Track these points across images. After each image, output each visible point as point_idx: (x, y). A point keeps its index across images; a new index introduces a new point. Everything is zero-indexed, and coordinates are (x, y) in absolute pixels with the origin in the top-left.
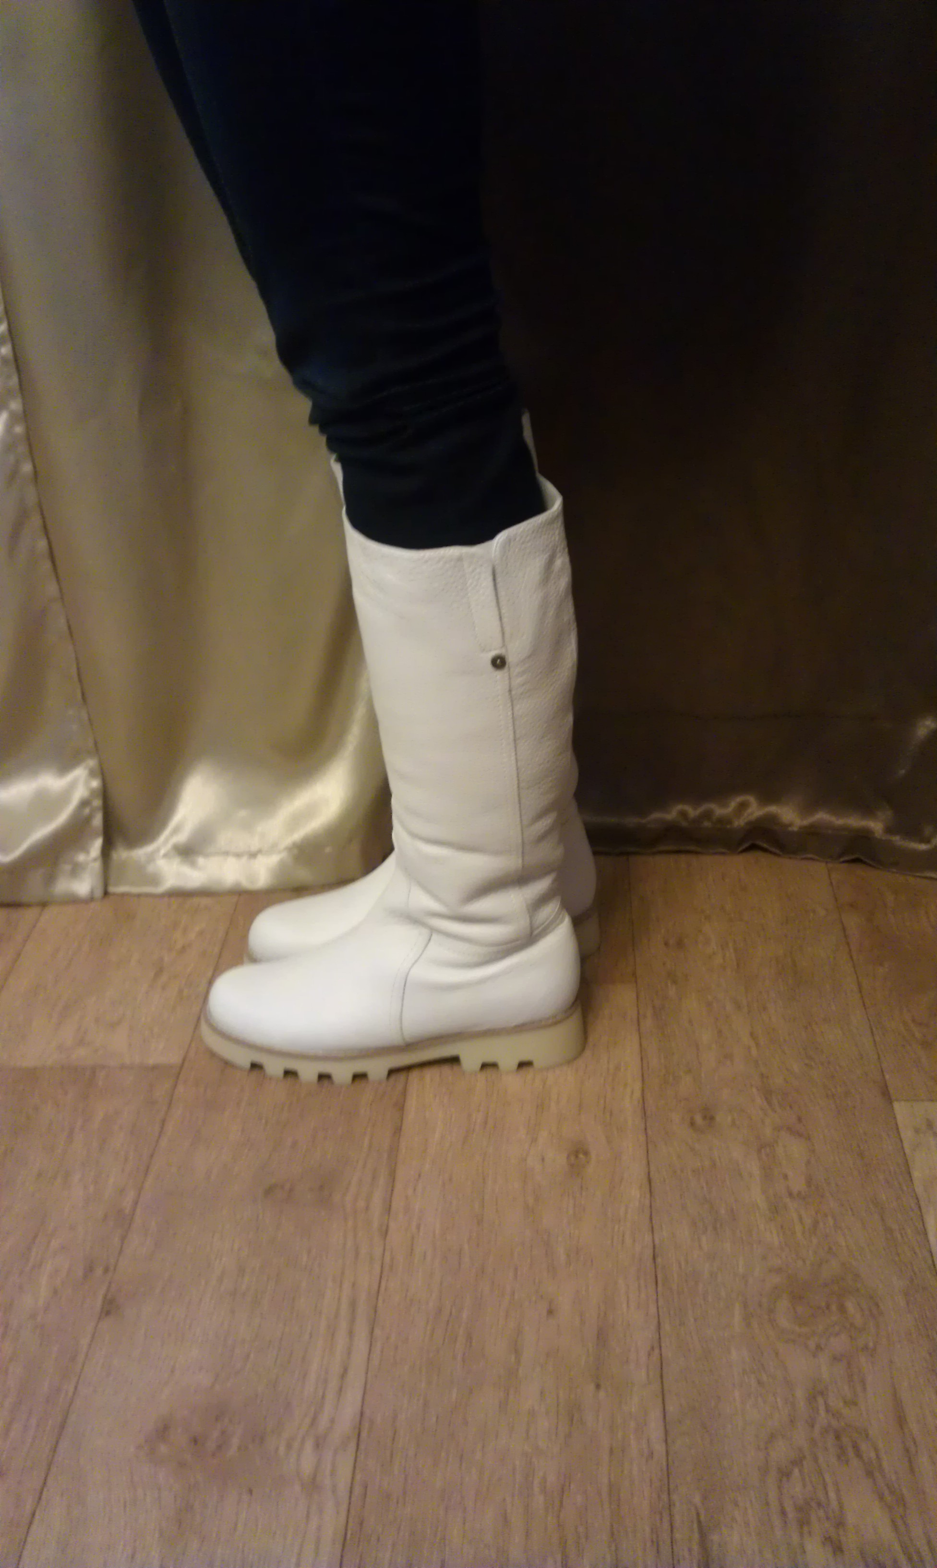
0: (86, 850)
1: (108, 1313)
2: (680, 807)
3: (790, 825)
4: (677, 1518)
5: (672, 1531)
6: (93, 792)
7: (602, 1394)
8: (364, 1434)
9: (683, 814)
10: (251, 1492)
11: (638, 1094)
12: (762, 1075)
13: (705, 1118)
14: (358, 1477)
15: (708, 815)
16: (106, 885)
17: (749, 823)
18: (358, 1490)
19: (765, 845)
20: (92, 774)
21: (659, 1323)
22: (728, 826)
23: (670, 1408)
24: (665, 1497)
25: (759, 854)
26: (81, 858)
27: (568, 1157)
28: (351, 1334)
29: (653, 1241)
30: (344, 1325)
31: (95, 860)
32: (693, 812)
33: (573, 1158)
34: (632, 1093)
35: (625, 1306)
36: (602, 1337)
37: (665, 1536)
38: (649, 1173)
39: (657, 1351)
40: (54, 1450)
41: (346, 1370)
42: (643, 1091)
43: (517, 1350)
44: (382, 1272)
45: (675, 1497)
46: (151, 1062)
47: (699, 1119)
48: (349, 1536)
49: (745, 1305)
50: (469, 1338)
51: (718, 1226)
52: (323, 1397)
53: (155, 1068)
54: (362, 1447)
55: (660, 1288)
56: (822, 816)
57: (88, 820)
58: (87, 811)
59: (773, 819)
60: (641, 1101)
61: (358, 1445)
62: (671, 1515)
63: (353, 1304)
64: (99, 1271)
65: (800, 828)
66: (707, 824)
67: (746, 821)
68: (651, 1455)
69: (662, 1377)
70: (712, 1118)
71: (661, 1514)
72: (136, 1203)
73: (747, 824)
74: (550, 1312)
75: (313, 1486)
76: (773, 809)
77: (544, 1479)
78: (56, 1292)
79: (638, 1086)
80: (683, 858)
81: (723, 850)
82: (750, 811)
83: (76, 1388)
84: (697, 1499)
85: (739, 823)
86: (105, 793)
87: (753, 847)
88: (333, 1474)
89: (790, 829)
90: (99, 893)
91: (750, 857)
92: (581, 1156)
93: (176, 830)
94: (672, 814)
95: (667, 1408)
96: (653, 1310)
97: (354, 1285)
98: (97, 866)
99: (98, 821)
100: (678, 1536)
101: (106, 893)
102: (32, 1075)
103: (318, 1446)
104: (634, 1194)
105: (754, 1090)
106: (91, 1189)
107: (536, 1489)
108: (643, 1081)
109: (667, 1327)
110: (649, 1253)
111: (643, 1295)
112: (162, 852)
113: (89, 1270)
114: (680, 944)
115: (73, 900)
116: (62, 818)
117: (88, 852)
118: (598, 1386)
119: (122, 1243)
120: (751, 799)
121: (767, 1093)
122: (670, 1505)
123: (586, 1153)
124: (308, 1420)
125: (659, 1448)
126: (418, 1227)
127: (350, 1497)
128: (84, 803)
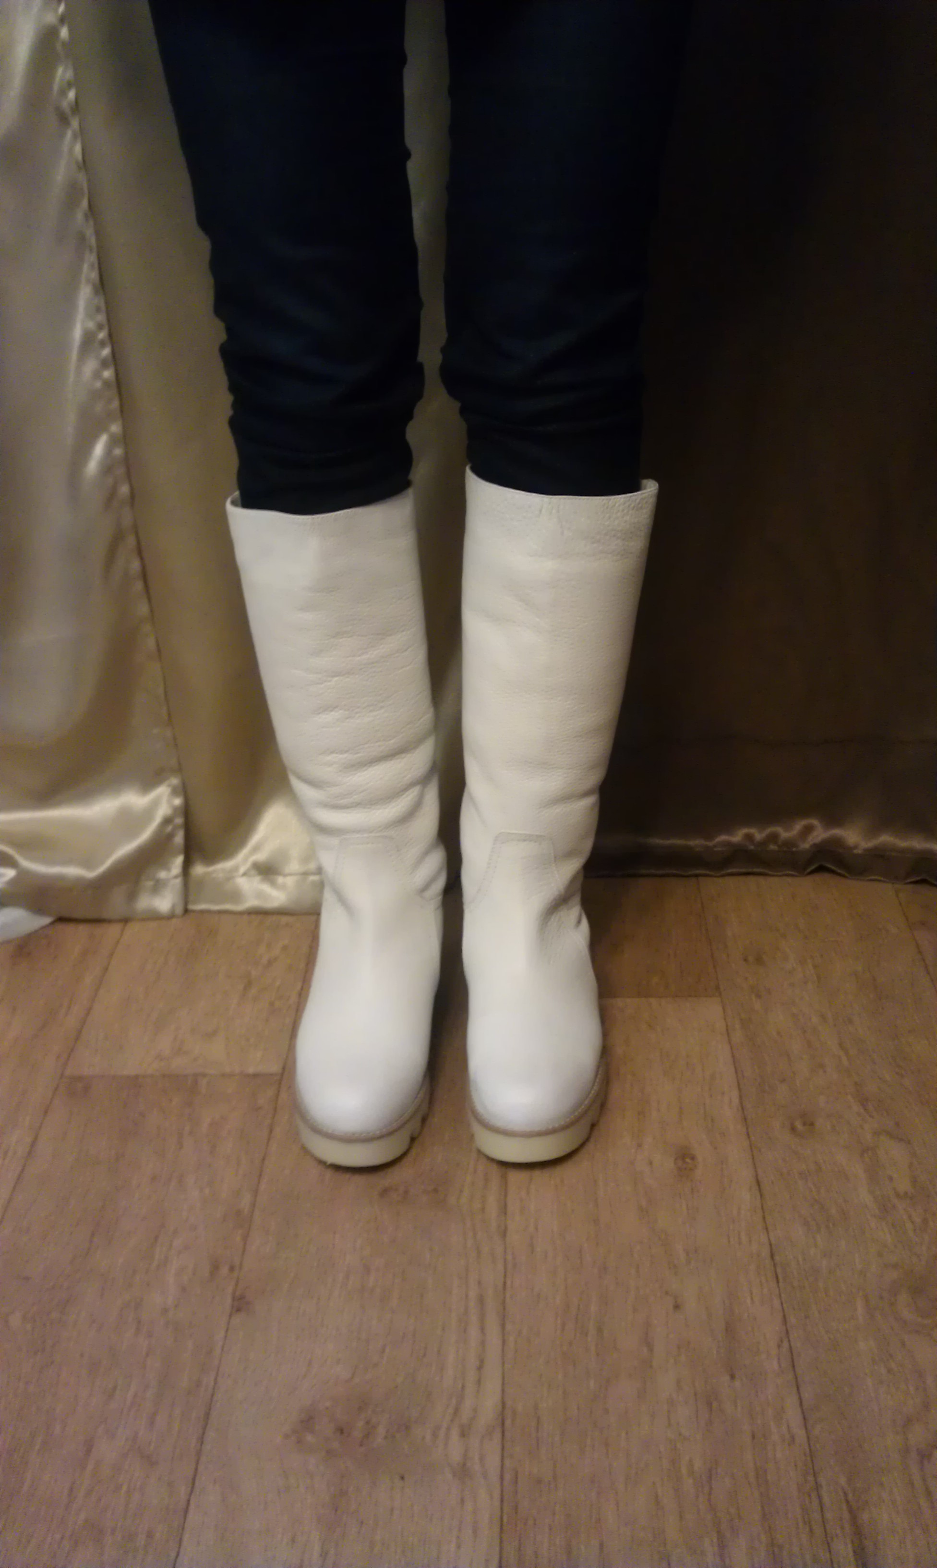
0: (166, 867)
1: (239, 1310)
2: (745, 831)
3: (856, 847)
4: (826, 1499)
5: (822, 1511)
6: (175, 809)
7: (737, 1383)
8: (508, 1422)
9: (749, 837)
10: (402, 1478)
11: (736, 1101)
12: (856, 1084)
13: (804, 1124)
14: (507, 1463)
15: (774, 837)
16: (186, 903)
17: (815, 845)
18: (508, 1477)
19: (833, 868)
20: (175, 792)
21: (784, 1317)
22: (794, 849)
23: (806, 1396)
24: (811, 1478)
25: (826, 876)
26: (162, 875)
27: (675, 1163)
28: (482, 1329)
29: (769, 1239)
30: (474, 1318)
31: (176, 877)
32: (759, 835)
33: (680, 1163)
34: (731, 1102)
35: (749, 1301)
36: (729, 1329)
37: (816, 1516)
38: (757, 1175)
39: (785, 1344)
40: (201, 1440)
41: (482, 1361)
42: (741, 1097)
43: (648, 1342)
44: (505, 1272)
45: (822, 1480)
46: (251, 1070)
47: (799, 1125)
48: (505, 1520)
49: (867, 1299)
50: (600, 1330)
51: (831, 1226)
52: (463, 1387)
53: (255, 1076)
54: (507, 1434)
55: (781, 1284)
56: (886, 839)
57: (170, 836)
58: (169, 828)
59: (837, 842)
60: (740, 1108)
61: (503, 1432)
62: (820, 1498)
63: (481, 1300)
64: (224, 1270)
65: (865, 850)
66: (773, 847)
67: (811, 843)
68: (793, 1438)
69: (794, 1366)
70: (812, 1124)
71: (810, 1496)
72: (253, 1205)
73: (811, 846)
74: (677, 1307)
75: (463, 1472)
76: (837, 832)
77: (691, 1462)
78: (184, 1289)
79: (735, 1094)
80: (752, 879)
81: (793, 873)
82: (815, 834)
83: (216, 1379)
84: (843, 1481)
85: (806, 845)
86: (187, 811)
87: (821, 869)
88: (482, 1459)
89: (855, 851)
90: (179, 910)
91: (818, 878)
92: (688, 1160)
93: (256, 849)
94: (737, 837)
95: (802, 1395)
96: (776, 1303)
97: (479, 1283)
98: (178, 881)
99: (179, 839)
100: (829, 1515)
101: (186, 911)
102: (135, 1083)
103: (463, 1434)
104: (745, 1196)
105: (849, 1097)
106: (207, 1191)
107: (684, 1471)
108: (740, 1090)
109: (792, 1320)
110: (765, 1252)
111: (765, 1291)
112: (242, 870)
113: (215, 1267)
114: (759, 961)
115: (155, 917)
116: (146, 835)
117: (169, 869)
118: (733, 1377)
119: (245, 1244)
120: (815, 822)
121: (864, 1101)
122: (818, 1487)
123: (693, 1158)
124: (451, 1410)
125: (800, 1433)
126: (536, 1229)
127: (502, 1483)
128: (167, 821)
